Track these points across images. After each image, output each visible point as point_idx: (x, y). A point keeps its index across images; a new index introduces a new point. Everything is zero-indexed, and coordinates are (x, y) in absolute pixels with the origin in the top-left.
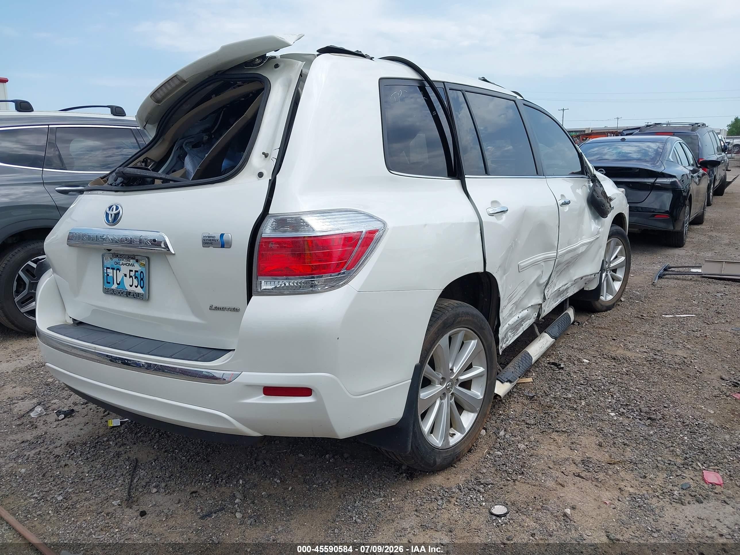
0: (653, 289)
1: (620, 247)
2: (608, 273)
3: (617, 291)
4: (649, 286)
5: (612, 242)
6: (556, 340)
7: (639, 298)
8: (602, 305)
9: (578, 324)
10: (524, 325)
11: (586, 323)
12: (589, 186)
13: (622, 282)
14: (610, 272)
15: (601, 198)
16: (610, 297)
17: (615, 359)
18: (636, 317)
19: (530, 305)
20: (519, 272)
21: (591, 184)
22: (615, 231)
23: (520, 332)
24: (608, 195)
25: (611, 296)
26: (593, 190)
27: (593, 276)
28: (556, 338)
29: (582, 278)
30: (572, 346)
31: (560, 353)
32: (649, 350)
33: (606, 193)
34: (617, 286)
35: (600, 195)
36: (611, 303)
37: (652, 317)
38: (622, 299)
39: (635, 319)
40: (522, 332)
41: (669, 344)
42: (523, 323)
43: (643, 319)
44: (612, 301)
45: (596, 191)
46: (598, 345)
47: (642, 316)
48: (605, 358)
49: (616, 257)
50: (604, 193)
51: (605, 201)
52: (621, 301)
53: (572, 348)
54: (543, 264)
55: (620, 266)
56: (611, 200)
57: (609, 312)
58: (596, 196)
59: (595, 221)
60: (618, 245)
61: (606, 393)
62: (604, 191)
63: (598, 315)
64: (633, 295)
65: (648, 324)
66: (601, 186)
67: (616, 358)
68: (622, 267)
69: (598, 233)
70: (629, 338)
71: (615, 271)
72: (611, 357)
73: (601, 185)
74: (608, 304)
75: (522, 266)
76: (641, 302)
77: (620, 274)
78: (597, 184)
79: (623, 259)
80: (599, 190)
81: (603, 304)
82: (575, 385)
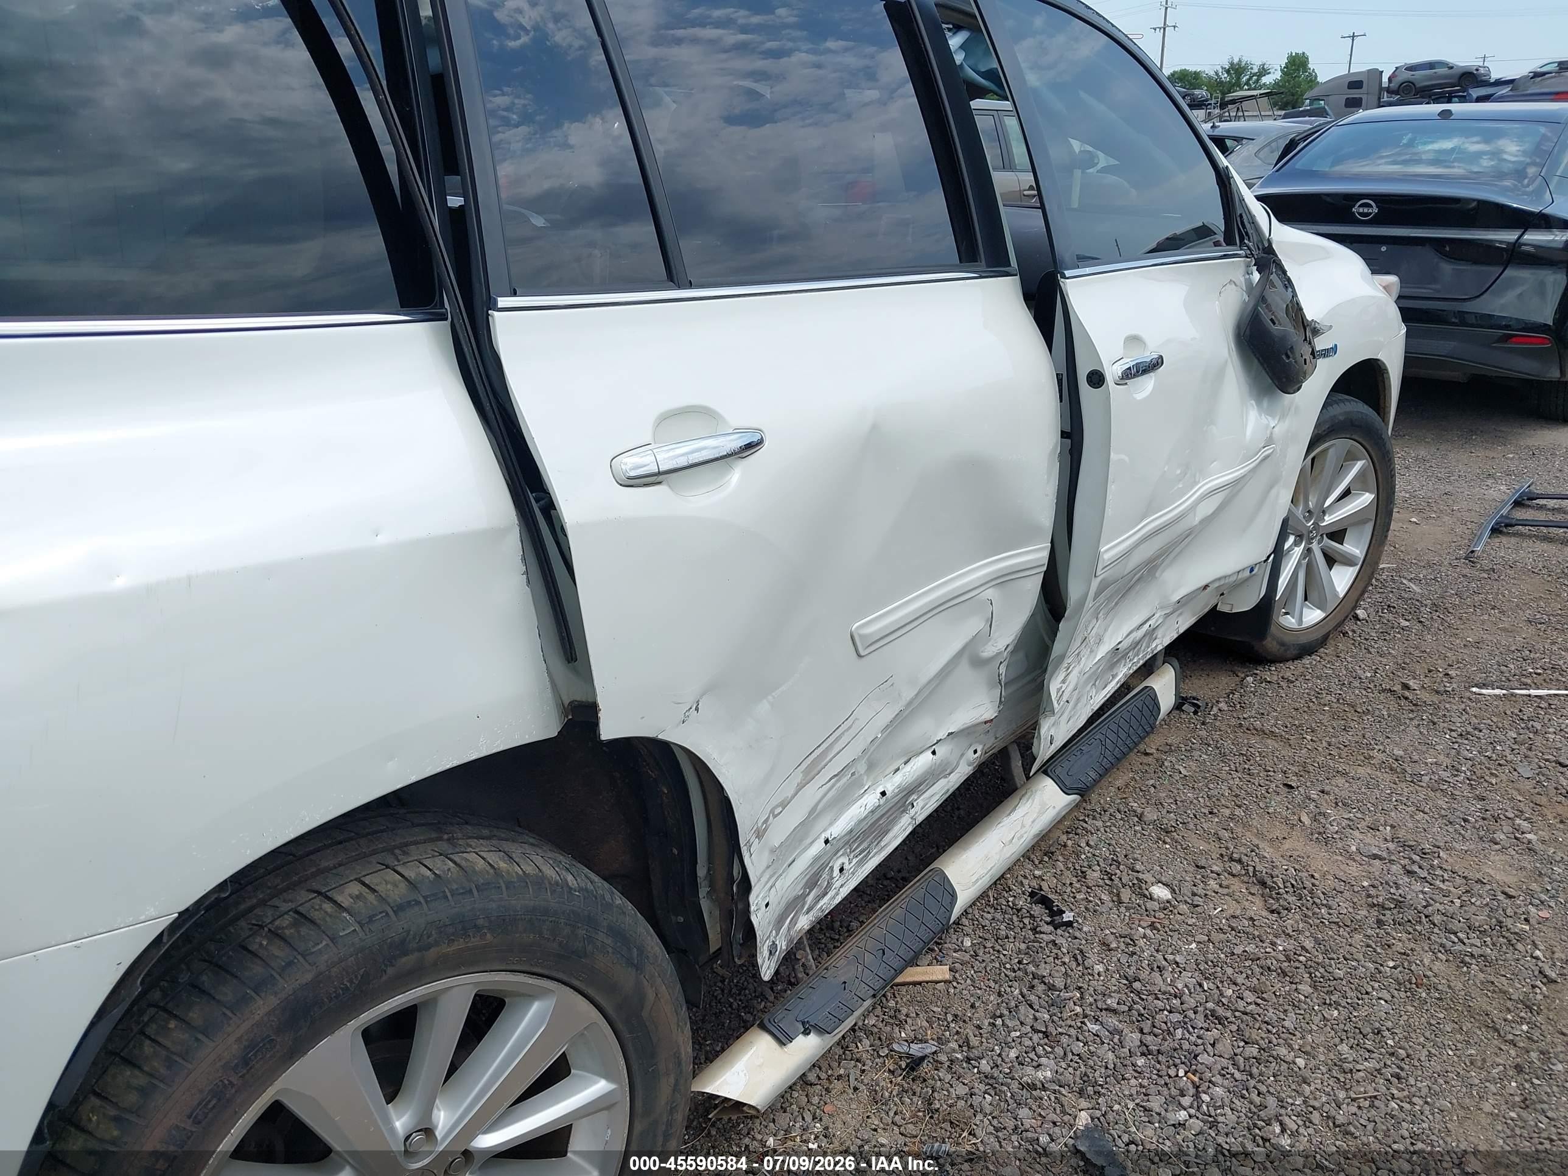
0: (1464, 576)
1: (1359, 465)
2: (1315, 547)
3: (1341, 595)
4: (1455, 563)
5: (1331, 451)
6: (1082, 796)
7: (1414, 610)
8: (1282, 644)
9: (1193, 709)
10: (919, 803)
11: (1223, 705)
12: (1249, 282)
13: (1358, 567)
14: (1319, 542)
15: (1284, 327)
16: (1313, 616)
17: (1263, 884)
18: (1384, 691)
19: (942, 734)
20: (859, 656)
21: (1256, 276)
22: (1341, 418)
23: (895, 837)
24: (1309, 317)
25: (1319, 611)
26: (1259, 298)
27: (1247, 573)
28: (1083, 792)
29: (1206, 587)
30: (1139, 810)
31: (1088, 844)
32: (1391, 846)
33: (1301, 309)
34: (1341, 579)
35: (1282, 315)
36: (1318, 635)
37: (1437, 692)
38: (1360, 613)
39: (1382, 697)
40: (910, 829)
41: (1465, 820)
42: (914, 797)
43: (1406, 698)
44: (1323, 627)
45: (1269, 300)
46: (1227, 812)
47: (1406, 687)
48: (1234, 876)
49: (1347, 493)
50: (1295, 310)
51: (1295, 336)
52: (1356, 618)
53: (1140, 817)
54: (990, 593)
55: (1357, 519)
56: (1316, 332)
57: (1306, 661)
58: (1266, 317)
59: (1259, 403)
60: (1351, 457)
61: (1181, 1073)
62: (1298, 304)
63: (1270, 674)
64: (1400, 598)
65: (1416, 722)
66: (1288, 283)
67: (1269, 883)
68: (1364, 522)
69: (1269, 441)
70: (1340, 781)
71: (1338, 535)
72: (1255, 875)
73: (1289, 280)
74: (1304, 640)
75: (871, 634)
76: (1419, 626)
77: (1354, 547)
78: (1273, 277)
79: (1365, 499)
80: (1277, 299)
81: (1287, 639)
82: (1085, 1016)
